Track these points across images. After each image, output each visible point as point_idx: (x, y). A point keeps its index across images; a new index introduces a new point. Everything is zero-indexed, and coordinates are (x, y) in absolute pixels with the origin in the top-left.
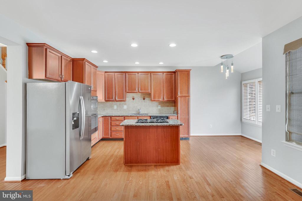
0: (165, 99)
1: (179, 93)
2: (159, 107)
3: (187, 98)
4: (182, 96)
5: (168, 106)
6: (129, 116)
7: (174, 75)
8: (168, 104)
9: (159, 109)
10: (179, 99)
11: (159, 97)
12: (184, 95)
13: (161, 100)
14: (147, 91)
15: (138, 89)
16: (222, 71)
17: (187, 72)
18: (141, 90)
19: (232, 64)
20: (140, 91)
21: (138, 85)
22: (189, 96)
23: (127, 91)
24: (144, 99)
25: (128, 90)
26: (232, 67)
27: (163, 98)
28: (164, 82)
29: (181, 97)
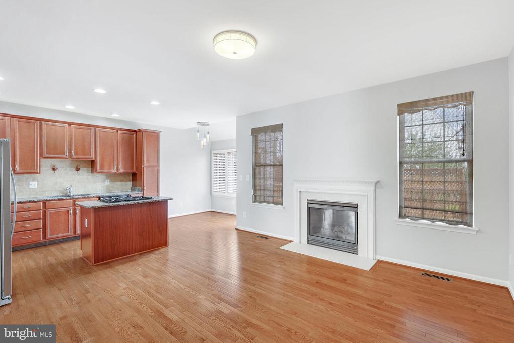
0: (121, 170)
1: (145, 162)
2: (108, 183)
3: (156, 168)
4: (150, 166)
5: (122, 181)
6: (55, 200)
7: (134, 135)
8: (122, 178)
9: (107, 185)
10: (145, 169)
11: (110, 168)
12: (151, 164)
13: (114, 171)
14: (88, 157)
15: (70, 153)
16: (198, 139)
17: (156, 134)
18: (76, 154)
19: (208, 133)
20: (74, 156)
21: (71, 145)
22: (158, 166)
23: (45, 154)
24: (78, 170)
25: (47, 153)
26: (208, 135)
27: (118, 169)
28: (120, 145)
29: (148, 167)
